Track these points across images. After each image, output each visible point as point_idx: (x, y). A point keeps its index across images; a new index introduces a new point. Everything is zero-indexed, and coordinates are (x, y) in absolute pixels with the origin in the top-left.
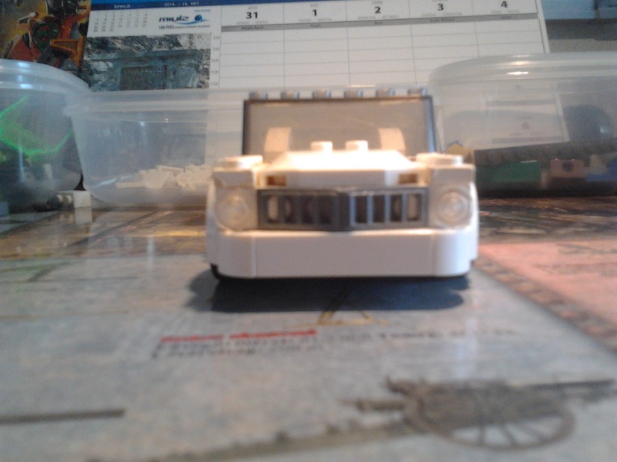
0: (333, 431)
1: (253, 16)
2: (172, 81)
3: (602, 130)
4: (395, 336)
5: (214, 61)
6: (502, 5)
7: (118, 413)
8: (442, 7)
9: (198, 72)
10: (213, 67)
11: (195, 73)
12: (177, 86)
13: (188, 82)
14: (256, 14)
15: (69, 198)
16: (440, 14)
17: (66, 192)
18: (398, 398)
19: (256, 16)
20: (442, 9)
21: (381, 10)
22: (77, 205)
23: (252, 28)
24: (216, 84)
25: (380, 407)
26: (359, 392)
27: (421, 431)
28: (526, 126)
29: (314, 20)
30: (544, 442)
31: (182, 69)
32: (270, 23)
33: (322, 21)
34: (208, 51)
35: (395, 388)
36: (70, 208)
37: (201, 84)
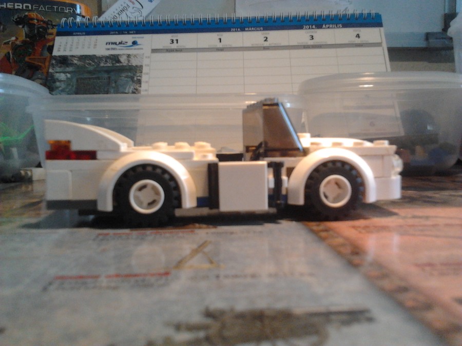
0: (150, 344)
1: (175, 42)
2: (113, 88)
3: (429, 128)
4: (226, 277)
5: (145, 74)
6: (356, 37)
8: (312, 37)
9: (133, 81)
10: (144, 78)
11: (131, 83)
12: (117, 92)
13: (125, 89)
14: (177, 40)
15: (29, 173)
16: (311, 43)
17: (28, 168)
19: (177, 42)
20: (313, 39)
21: (268, 39)
22: (35, 178)
23: (174, 51)
24: (146, 90)
25: (191, 328)
28: (372, 124)
29: (220, 45)
31: (121, 79)
32: (187, 47)
33: (225, 47)
34: (141, 66)
35: (209, 314)
36: (30, 180)
37: (135, 91)
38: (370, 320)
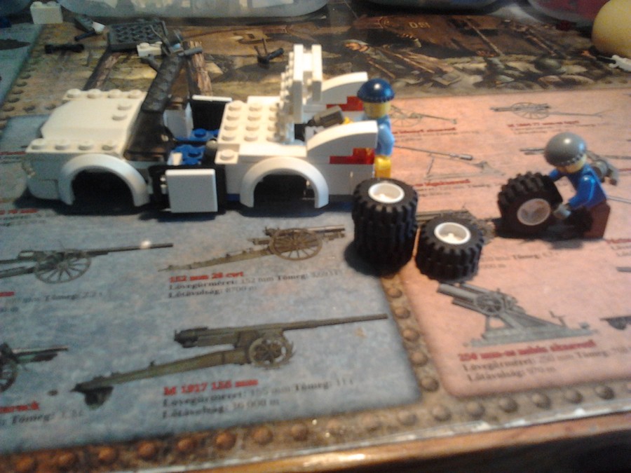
0: (244, 252)
7: (170, 246)
18: (268, 237)
25: (261, 242)
26: (254, 236)
27: (272, 253)
30: (308, 257)
38: (343, 236)
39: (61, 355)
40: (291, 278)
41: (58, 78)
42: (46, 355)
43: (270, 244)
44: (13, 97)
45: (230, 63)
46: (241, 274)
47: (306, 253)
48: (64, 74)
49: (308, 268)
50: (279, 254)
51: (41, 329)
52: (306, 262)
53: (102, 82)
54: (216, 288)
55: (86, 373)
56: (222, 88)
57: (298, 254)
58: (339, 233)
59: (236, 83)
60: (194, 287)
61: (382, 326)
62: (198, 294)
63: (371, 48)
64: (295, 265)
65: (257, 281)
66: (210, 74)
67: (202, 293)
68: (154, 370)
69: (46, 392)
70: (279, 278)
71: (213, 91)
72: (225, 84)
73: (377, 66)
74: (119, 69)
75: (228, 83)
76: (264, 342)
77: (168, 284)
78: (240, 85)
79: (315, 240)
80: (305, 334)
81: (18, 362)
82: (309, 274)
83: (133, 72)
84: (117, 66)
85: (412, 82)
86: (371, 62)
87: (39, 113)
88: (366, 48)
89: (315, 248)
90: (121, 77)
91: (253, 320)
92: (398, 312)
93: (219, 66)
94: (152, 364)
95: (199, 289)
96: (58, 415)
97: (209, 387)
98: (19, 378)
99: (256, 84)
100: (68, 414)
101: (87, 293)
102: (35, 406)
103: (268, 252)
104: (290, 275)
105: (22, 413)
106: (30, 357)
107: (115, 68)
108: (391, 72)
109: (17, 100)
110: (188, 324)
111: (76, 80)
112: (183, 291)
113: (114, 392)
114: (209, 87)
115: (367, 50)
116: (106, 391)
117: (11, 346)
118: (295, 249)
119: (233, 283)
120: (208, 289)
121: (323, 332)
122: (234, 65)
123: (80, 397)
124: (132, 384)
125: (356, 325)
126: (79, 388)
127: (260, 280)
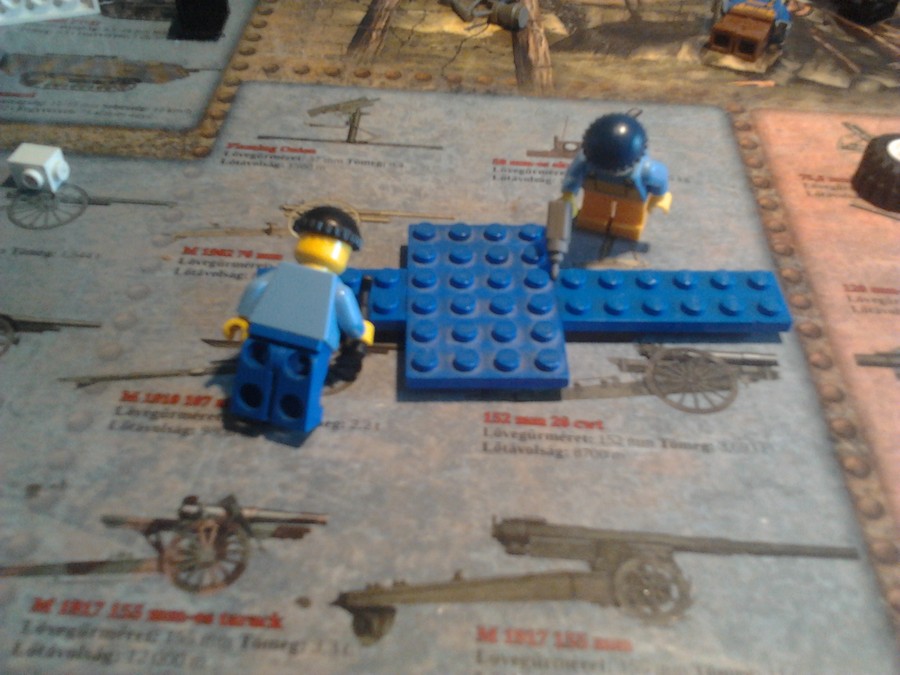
0: (604, 384)
18: (643, 358)
25: (631, 368)
26: (621, 353)
27: (651, 393)
30: (715, 409)
35: (643, 352)
39: (316, 531)
40: (684, 446)
41: (313, 19)
42: (294, 529)
43: (648, 374)
44: (246, 45)
45: (580, 16)
46: (599, 425)
47: (710, 401)
48: (322, 13)
49: (712, 429)
50: (663, 396)
51: (286, 477)
52: (711, 419)
53: (379, 33)
54: (560, 445)
55: (354, 574)
56: (567, 64)
57: (696, 401)
58: (766, 369)
59: (590, 55)
60: (523, 437)
61: (848, 573)
62: (530, 451)
63: (816, 11)
64: (692, 422)
65: (625, 443)
66: (549, 35)
67: (536, 451)
68: (459, 588)
69: (293, 597)
70: (664, 444)
71: (553, 66)
72: (572, 56)
73: (827, 46)
74: (406, 11)
75: (578, 55)
76: (641, 568)
77: (482, 424)
78: (596, 60)
79: (726, 377)
80: (711, 562)
81: (251, 534)
82: (715, 444)
83: (427, 19)
84: (402, 7)
85: (890, 83)
86: (816, 38)
87: (283, 80)
88: (807, 9)
89: (725, 394)
90: (408, 27)
91: (622, 520)
92: (877, 547)
93: (563, 20)
94: (457, 576)
95: (531, 444)
96: (311, 646)
97: (551, 640)
98: (251, 564)
99: (623, 61)
100: (326, 647)
101: (356, 422)
102: (275, 622)
103: (644, 390)
104: (684, 440)
105: (257, 632)
106: (271, 527)
107: (399, 9)
108: (852, 60)
109: (251, 52)
110: (513, 507)
111: (340, 25)
112: (506, 441)
113: (399, 618)
114: (546, 58)
115: (809, 14)
116: (386, 613)
117: (241, 502)
118: (690, 391)
119: (585, 439)
120: (546, 445)
121: (745, 565)
122: (588, 22)
123: (344, 618)
124: (426, 609)
125: (801, 562)
126: (343, 601)
127: (632, 442)
